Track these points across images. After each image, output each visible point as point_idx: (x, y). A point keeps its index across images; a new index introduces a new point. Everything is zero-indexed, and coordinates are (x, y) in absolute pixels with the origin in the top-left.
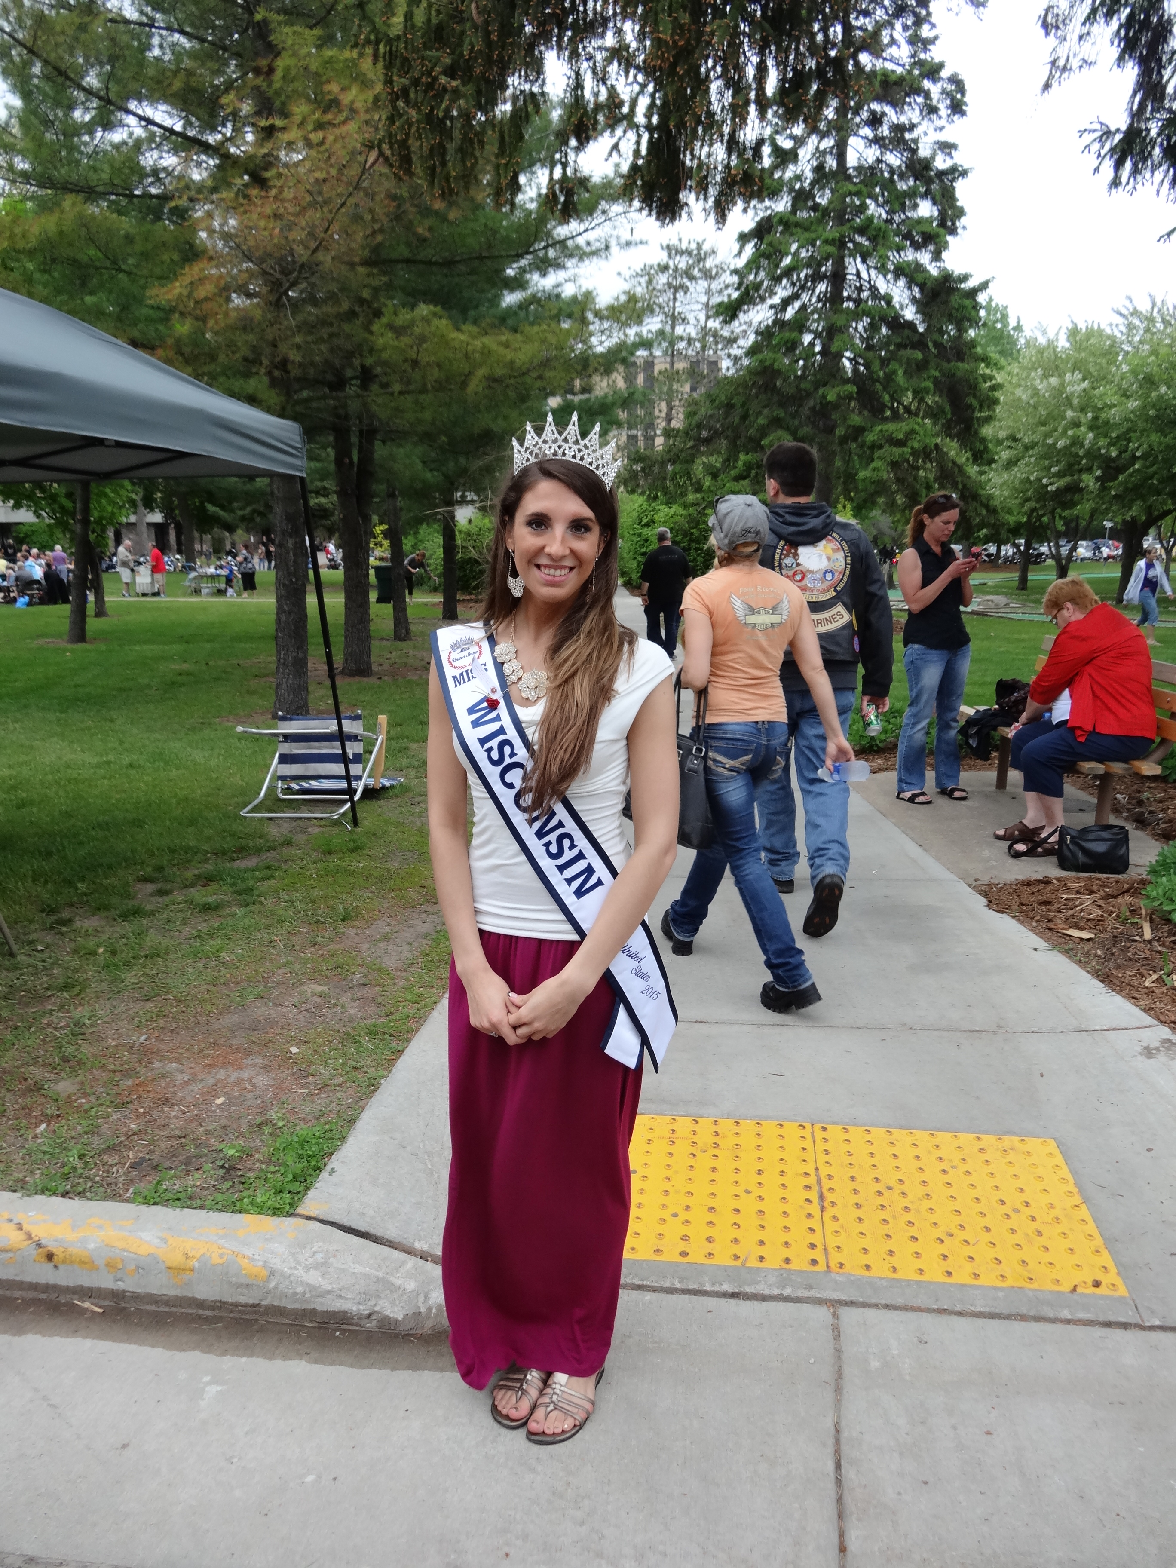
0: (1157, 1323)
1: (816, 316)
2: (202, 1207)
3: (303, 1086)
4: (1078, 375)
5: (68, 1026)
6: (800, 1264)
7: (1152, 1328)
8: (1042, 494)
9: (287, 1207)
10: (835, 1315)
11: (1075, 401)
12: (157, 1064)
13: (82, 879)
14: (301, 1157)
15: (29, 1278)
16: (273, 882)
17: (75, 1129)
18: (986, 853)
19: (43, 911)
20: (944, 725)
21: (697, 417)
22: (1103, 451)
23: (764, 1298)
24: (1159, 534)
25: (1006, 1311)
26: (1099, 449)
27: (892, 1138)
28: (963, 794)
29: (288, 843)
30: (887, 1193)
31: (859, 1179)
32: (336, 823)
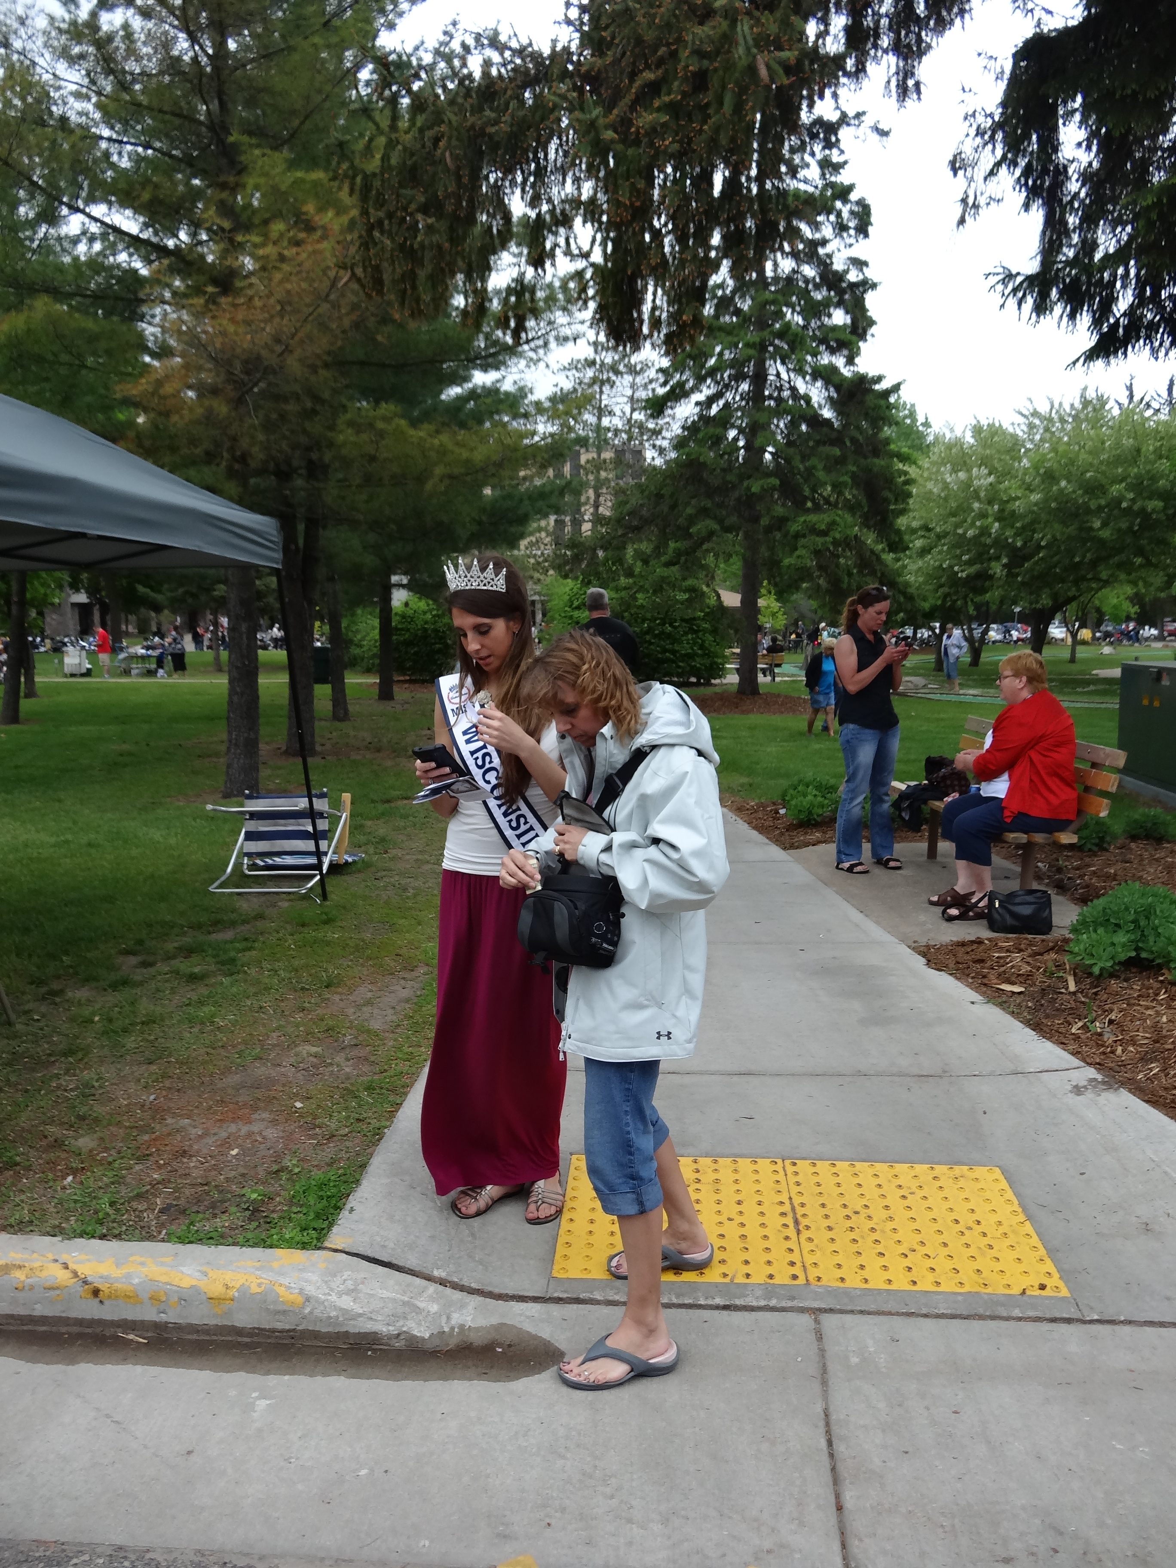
0: (1096, 1317)
1: (739, 414)
2: (235, 1244)
3: (311, 1137)
4: (984, 471)
5: (77, 1088)
6: (782, 1278)
7: (1091, 1322)
8: (954, 580)
9: (315, 1242)
10: (817, 1321)
11: (982, 494)
12: (170, 1121)
13: (67, 953)
14: (321, 1197)
15: (73, 1314)
16: (254, 953)
17: (101, 1180)
18: (922, 918)
19: (32, 983)
20: (876, 798)
21: (628, 506)
22: (1010, 540)
23: (752, 1309)
24: (1065, 617)
25: (965, 1313)
26: (1007, 539)
27: (856, 1170)
28: (898, 864)
29: (260, 916)
30: (854, 1217)
31: (829, 1206)
32: (306, 897)
